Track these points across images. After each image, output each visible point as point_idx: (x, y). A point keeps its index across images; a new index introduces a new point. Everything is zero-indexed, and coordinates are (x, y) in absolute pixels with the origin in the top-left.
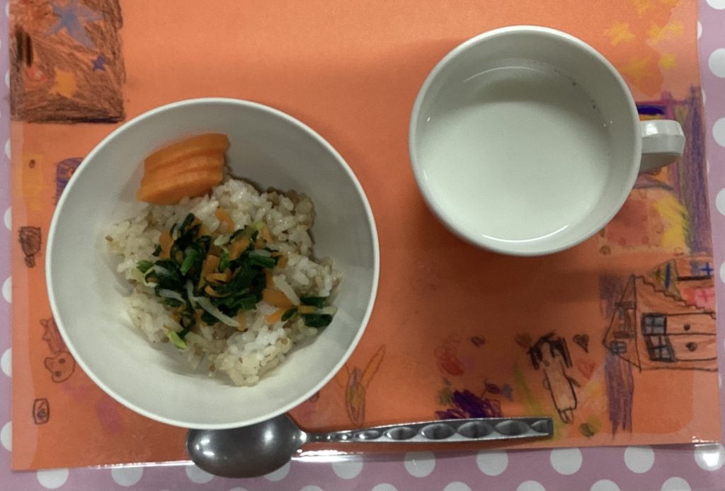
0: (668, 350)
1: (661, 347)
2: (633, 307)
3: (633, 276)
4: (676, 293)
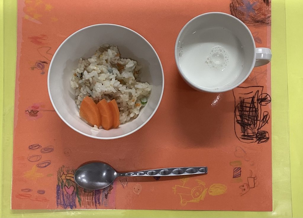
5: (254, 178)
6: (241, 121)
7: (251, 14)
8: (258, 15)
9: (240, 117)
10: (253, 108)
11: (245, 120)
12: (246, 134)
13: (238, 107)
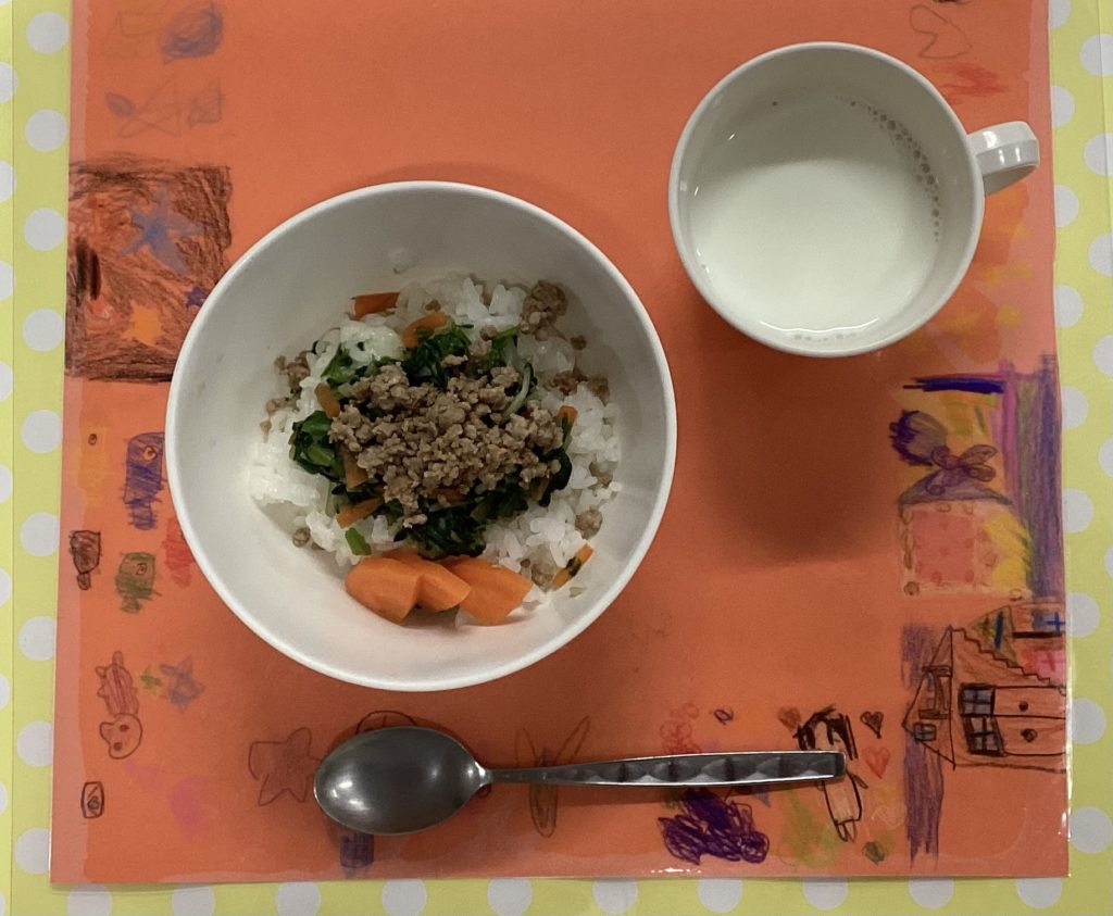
0: (995, 738)
1: (984, 734)
2: (948, 673)
3: (950, 629)
4: (1009, 656)
7: (145, 209)
8: (119, 204)
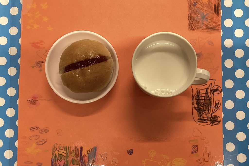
5: (209, 153)
6: (198, 108)
7: (205, 22)
8: (210, 23)
9: (197, 104)
10: (207, 97)
11: (201, 106)
12: (202, 118)
13: (195, 97)
